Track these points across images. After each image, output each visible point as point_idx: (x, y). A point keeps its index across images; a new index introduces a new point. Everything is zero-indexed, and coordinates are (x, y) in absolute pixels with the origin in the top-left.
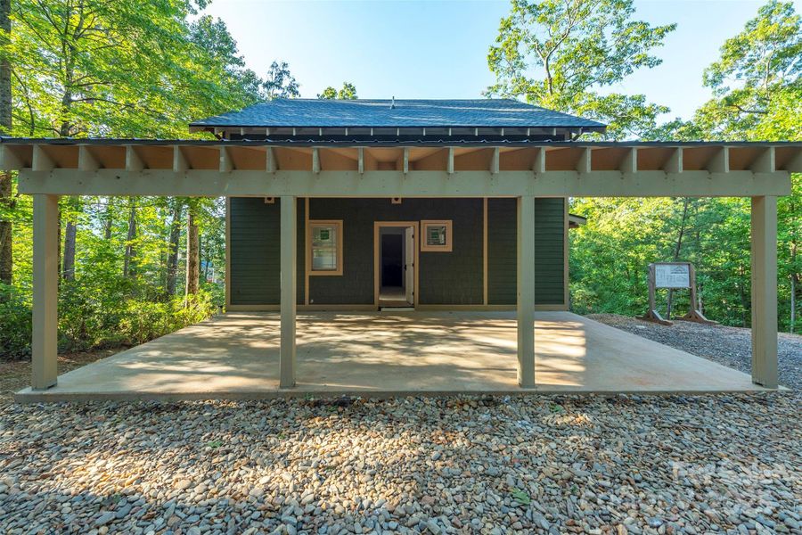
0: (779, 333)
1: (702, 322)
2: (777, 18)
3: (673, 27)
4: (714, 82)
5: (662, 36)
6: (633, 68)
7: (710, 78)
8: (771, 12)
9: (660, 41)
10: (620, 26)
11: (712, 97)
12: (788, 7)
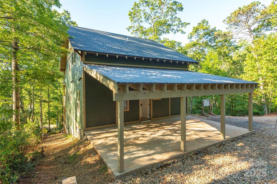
0: (226, 116)
1: (212, 114)
2: (205, 24)
3: (189, 24)
4: (190, 38)
5: (186, 25)
6: (176, 32)
7: (189, 37)
8: (204, 22)
9: (186, 27)
10: (172, 17)
11: (189, 42)
12: (207, 22)
